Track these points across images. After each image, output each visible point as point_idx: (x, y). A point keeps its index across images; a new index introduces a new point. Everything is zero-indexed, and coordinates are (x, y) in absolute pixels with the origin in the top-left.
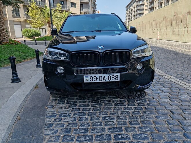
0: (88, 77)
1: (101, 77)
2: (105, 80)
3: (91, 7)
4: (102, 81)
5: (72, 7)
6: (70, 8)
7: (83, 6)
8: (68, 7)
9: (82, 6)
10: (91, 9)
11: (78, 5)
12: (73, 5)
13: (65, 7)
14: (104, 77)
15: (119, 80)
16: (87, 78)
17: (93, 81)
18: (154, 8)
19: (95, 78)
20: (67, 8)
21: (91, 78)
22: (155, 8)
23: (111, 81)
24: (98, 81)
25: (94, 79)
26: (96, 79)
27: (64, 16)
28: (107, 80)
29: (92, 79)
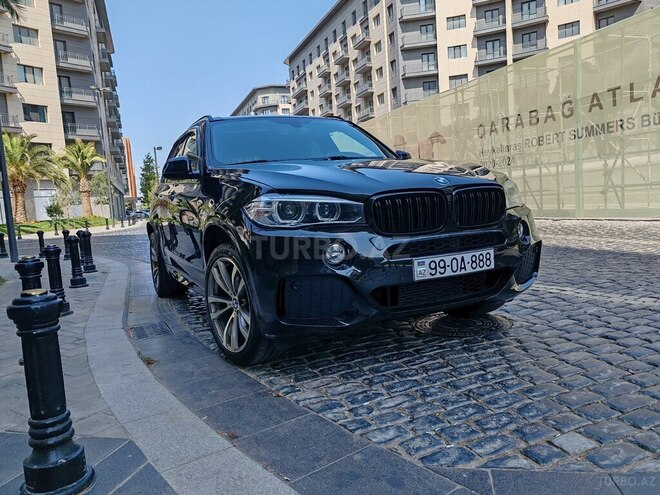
0: (423, 263)
1: (455, 261)
2: (465, 268)
3: (104, 122)
4: (458, 273)
5: (28, 119)
6: (21, 124)
7: (73, 117)
8: (10, 118)
9: (67, 117)
10: (105, 129)
11: (55, 114)
12: (33, 115)
14: (463, 258)
15: (492, 266)
16: (421, 269)
17: (438, 275)
18: (309, 94)
19: (442, 264)
20: (8, 122)
21: (433, 265)
22: (312, 92)
23: (478, 269)
24: (449, 273)
25: (439, 269)
26: (444, 267)
28: (469, 270)
29: (436, 268)
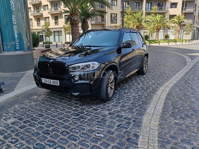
4: (50, 84)
5: (171, 7)
6: (169, 10)
8: (166, 8)
12: (173, 6)
13: (163, 8)
14: (50, 81)
16: (43, 80)
23: (54, 84)
25: (46, 82)
27: (157, 19)
